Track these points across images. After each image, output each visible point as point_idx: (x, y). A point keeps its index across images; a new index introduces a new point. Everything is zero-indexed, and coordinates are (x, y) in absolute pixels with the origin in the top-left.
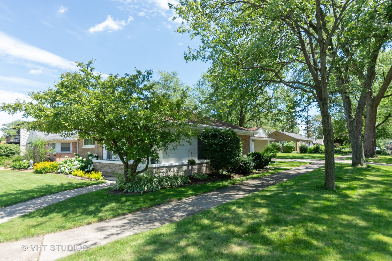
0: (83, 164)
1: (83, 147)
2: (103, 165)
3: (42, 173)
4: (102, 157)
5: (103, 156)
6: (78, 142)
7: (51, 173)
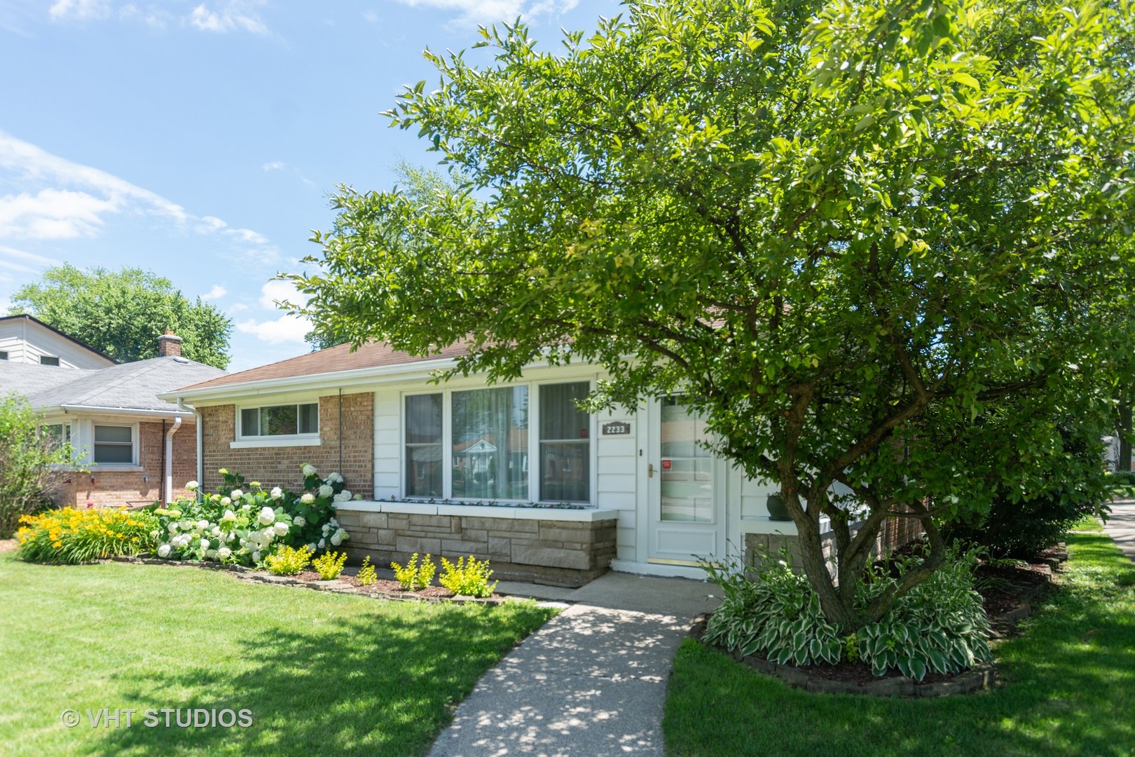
0: (300, 521)
1: (233, 445)
2: (410, 524)
3: (73, 562)
4: (372, 486)
5: (377, 483)
6: (203, 423)
7: (117, 559)
